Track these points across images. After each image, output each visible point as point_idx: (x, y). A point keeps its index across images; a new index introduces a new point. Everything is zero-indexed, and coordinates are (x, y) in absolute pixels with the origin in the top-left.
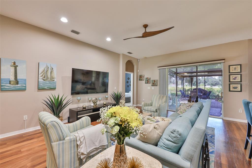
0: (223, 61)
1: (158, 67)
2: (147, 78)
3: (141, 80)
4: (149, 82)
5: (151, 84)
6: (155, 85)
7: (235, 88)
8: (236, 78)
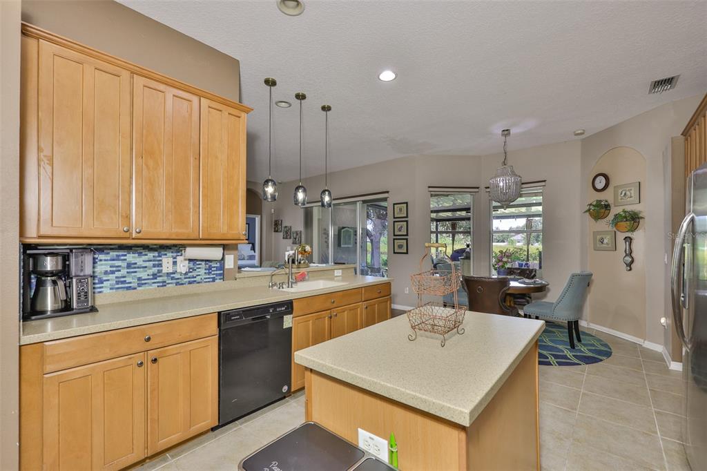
0: (388, 195)
2: (286, 227)
3: (277, 231)
4: (289, 236)
5: (291, 240)
6: (298, 241)
7: (401, 247)
8: (402, 227)
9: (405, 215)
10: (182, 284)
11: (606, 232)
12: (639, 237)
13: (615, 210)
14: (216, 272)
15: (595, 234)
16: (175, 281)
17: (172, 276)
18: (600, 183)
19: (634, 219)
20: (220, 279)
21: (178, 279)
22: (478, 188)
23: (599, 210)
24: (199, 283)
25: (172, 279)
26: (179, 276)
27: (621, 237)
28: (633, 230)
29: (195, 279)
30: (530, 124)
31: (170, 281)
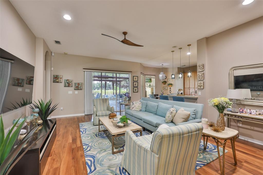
0: (131, 73)
1: (84, 69)
2: (68, 80)
3: (58, 82)
4: (71, 85)
5: (73, 88)
6: (79, 88)
7: (136, 90)
8: (136, 84)
9: (137, 80)
11: (166, 87)
15: (163, 87)
22: (144, 74)
23: (165, 83)
27: (169, 88)
28: (171, 86)
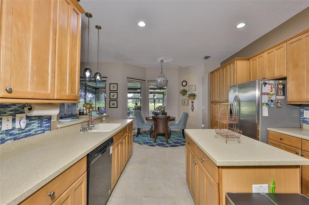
0: (106, 79)
7: (113, 104)
8: (114, 95)
9: (116, 90)
10: (20, 138)
11: (186, 100)
12: (195, 101)
13: (189, 93)
14: (45, 125)
15: (182, 100)
16: (13, 137)
17: (10, 132)
18: (184, 84)
19: (194, 96)
20: (48, 130)
21: (16, 134)
22: (145, 81)
23: (184, 92)
24: (33, 135)
25: (11, 135)
26: (17, 132)
27: (190, 101)
28: (194, 99)
29: (30, 133)
30: (171, 60)
31: (9, 138)
